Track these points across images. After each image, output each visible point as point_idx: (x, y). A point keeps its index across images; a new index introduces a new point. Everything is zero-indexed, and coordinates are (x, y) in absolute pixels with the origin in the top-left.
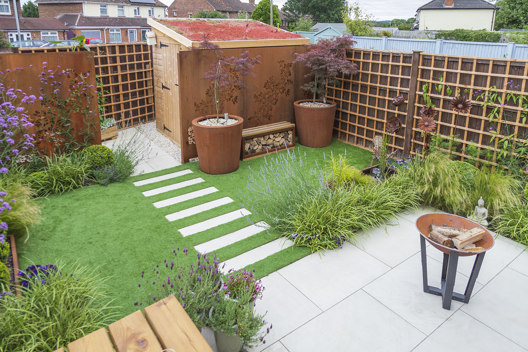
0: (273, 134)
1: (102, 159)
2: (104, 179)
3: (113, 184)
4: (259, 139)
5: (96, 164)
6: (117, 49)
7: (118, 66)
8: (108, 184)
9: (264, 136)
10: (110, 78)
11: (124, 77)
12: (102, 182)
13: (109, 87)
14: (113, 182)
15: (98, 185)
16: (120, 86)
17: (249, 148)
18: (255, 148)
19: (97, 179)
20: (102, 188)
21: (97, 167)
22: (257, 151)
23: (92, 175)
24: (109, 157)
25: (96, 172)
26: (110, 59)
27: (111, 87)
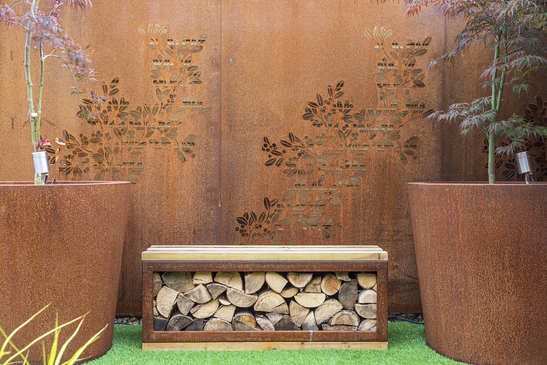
0: (284, 275)
4: (223, 281)
9: (242, 275)
17: (175, 309)
18: (201, 313)
22: (210, 327)
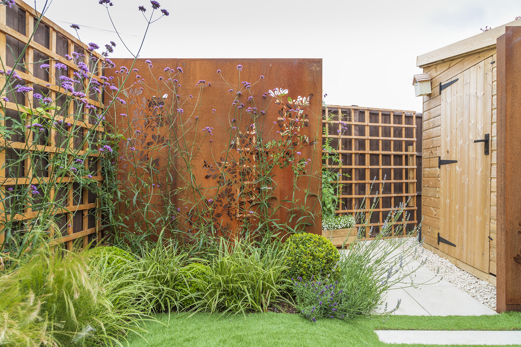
1: (313, 259)
2: (311, 303)
3: (327, 322)
5: (301, 270)
6: (367, 114)
7: (366, 141)
8: (318, 318)
10: (353, 156)
11: (374, 158)
12: (306, 310)
13: (351, 169)
14: (328, 318)
15: (296, 316)
16: (367, 171)
19: (298, 301)
20: (303, 326)
21: (302, 275)
23: (289, 290)
24: (329, 261)
25: (299, 287)
26: (355, 129)
27: (353, 171)
